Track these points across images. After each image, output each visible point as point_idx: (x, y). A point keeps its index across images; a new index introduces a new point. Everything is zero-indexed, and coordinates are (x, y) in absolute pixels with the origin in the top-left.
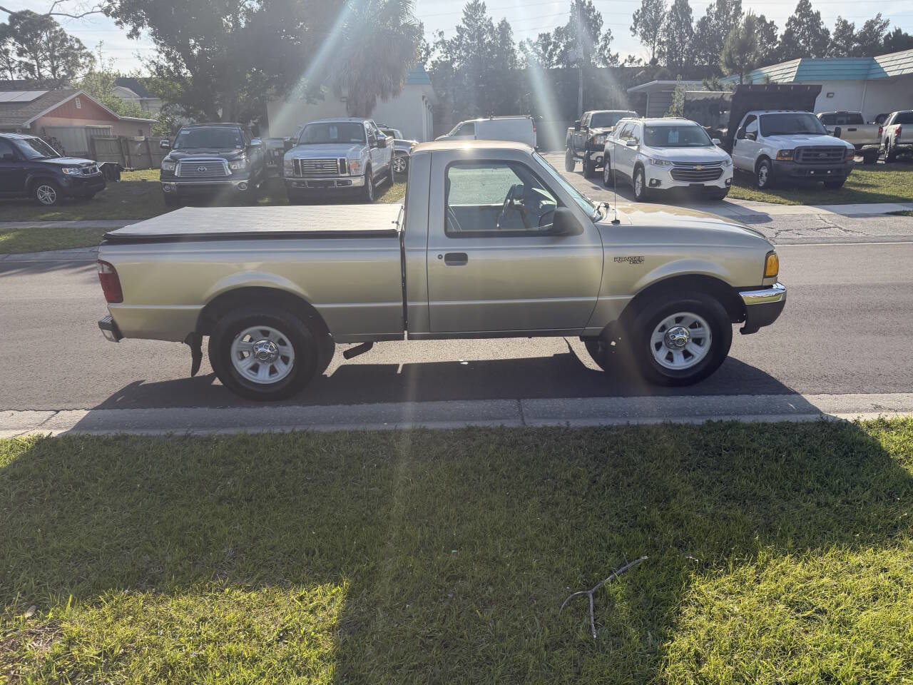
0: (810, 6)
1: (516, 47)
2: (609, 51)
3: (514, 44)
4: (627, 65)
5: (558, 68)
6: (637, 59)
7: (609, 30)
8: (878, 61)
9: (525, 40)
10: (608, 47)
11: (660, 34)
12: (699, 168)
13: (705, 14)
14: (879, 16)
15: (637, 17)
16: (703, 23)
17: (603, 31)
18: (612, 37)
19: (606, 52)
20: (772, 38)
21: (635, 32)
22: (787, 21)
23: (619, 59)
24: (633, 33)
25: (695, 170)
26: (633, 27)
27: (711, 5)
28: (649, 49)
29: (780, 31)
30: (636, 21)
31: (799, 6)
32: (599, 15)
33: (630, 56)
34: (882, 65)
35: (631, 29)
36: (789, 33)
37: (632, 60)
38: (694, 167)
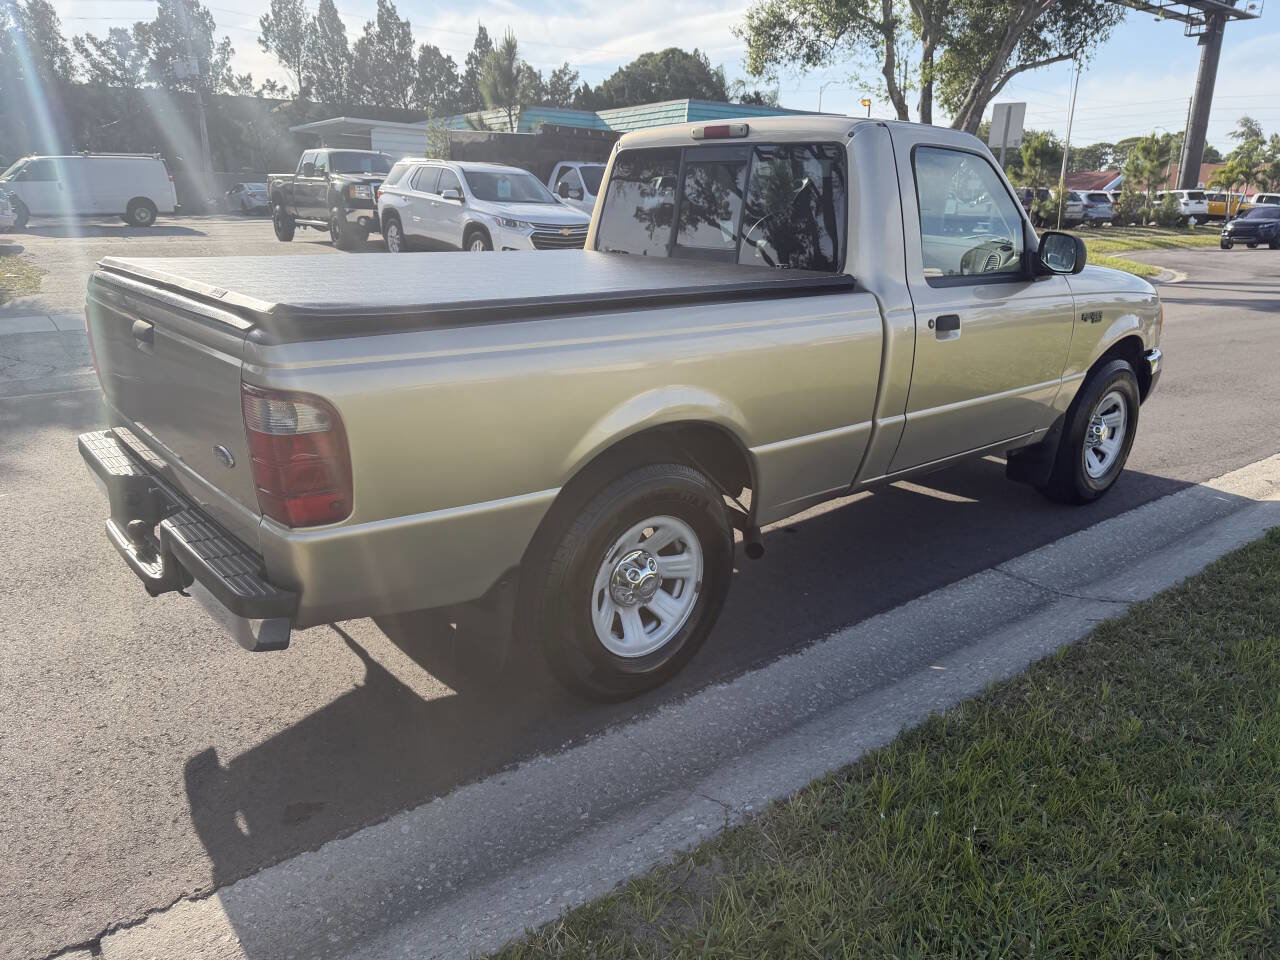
0: (491, 43)
1: (70, 46)
2: (229, 70)
3: (64, 40)
4: (266, 95)
5: (150, 87)
6: (279, 85)
7: (227, 38)
8: (602, 117)
9: (82, 35)
10: (229, 64)
11: (304, 53)
12: (566, 232)
13: (364, 34)
14: (566, 65)
15: (266, 24)
16: (362, 46)
17: (218, 37)
18: (232, 50)
19: (225, 71)
20: (452, 78)
21: (267, 47)
22: (467, 58)
23: (253, 83)
24: (264, 48)
25: (561, 235)
26: (263, 38)
27: (369, 23)
28: (292, 73)
29: (461, 70)
30: (267, 30)
31: (477, 40)
32: (207, 13)
33: (268, 81)
34: (607, 122)
35: (260, 41)
36: (471, 73)
37: (273, 87)
38: (560, 232)
